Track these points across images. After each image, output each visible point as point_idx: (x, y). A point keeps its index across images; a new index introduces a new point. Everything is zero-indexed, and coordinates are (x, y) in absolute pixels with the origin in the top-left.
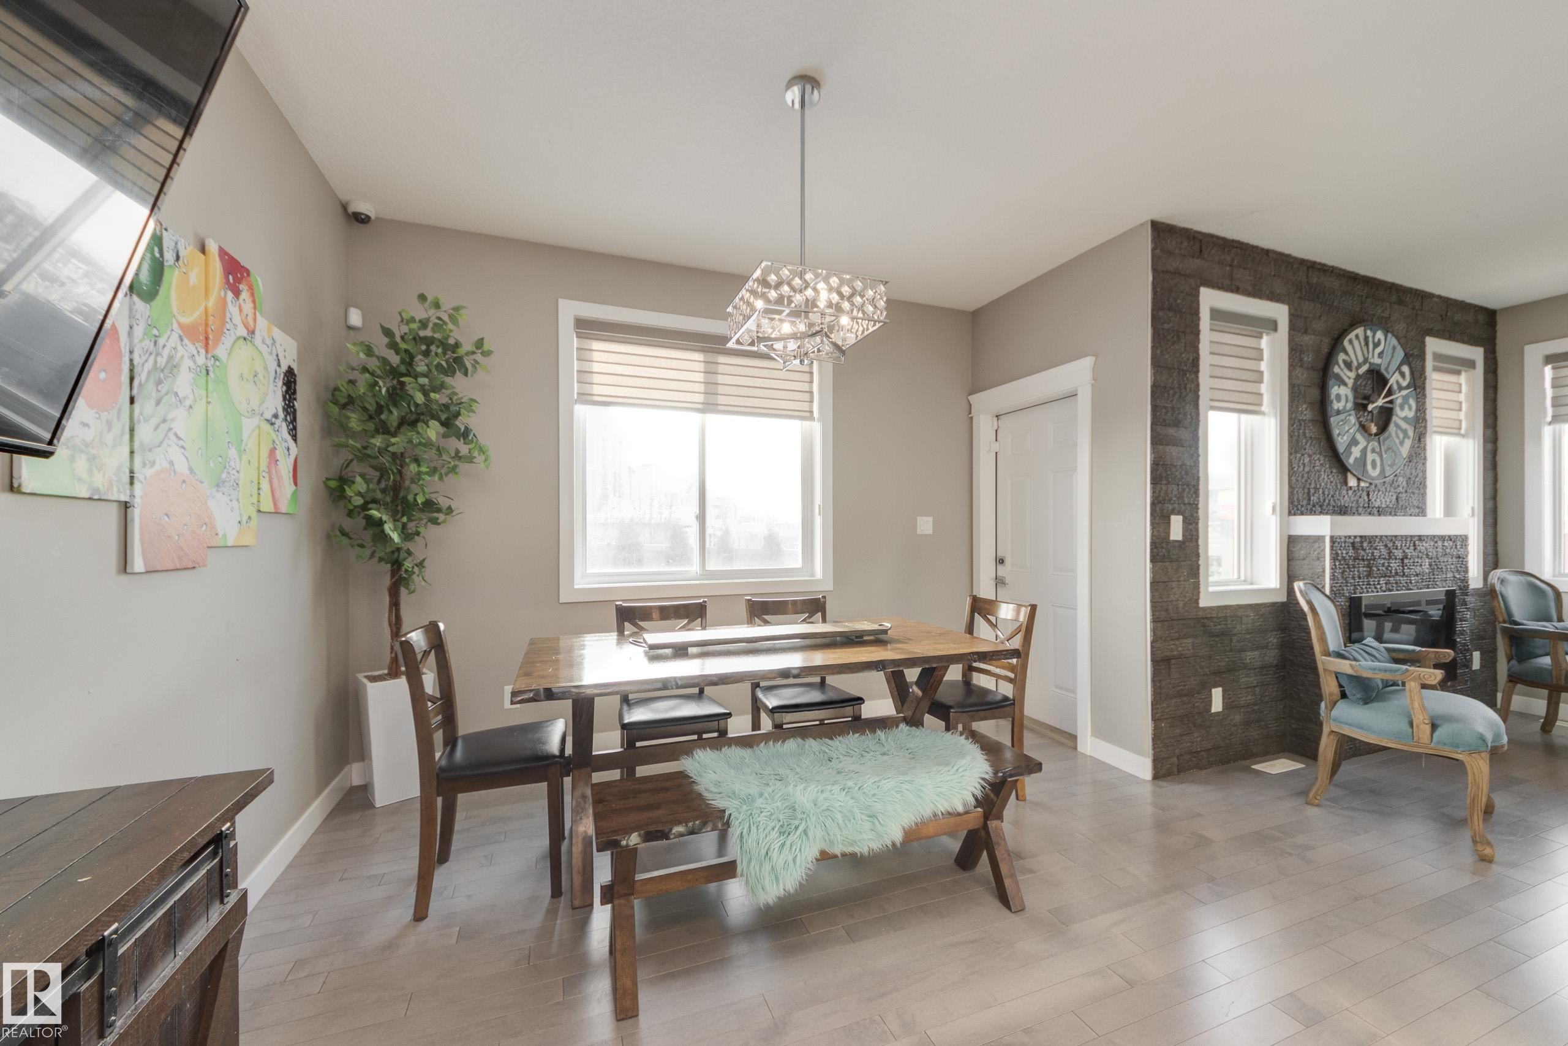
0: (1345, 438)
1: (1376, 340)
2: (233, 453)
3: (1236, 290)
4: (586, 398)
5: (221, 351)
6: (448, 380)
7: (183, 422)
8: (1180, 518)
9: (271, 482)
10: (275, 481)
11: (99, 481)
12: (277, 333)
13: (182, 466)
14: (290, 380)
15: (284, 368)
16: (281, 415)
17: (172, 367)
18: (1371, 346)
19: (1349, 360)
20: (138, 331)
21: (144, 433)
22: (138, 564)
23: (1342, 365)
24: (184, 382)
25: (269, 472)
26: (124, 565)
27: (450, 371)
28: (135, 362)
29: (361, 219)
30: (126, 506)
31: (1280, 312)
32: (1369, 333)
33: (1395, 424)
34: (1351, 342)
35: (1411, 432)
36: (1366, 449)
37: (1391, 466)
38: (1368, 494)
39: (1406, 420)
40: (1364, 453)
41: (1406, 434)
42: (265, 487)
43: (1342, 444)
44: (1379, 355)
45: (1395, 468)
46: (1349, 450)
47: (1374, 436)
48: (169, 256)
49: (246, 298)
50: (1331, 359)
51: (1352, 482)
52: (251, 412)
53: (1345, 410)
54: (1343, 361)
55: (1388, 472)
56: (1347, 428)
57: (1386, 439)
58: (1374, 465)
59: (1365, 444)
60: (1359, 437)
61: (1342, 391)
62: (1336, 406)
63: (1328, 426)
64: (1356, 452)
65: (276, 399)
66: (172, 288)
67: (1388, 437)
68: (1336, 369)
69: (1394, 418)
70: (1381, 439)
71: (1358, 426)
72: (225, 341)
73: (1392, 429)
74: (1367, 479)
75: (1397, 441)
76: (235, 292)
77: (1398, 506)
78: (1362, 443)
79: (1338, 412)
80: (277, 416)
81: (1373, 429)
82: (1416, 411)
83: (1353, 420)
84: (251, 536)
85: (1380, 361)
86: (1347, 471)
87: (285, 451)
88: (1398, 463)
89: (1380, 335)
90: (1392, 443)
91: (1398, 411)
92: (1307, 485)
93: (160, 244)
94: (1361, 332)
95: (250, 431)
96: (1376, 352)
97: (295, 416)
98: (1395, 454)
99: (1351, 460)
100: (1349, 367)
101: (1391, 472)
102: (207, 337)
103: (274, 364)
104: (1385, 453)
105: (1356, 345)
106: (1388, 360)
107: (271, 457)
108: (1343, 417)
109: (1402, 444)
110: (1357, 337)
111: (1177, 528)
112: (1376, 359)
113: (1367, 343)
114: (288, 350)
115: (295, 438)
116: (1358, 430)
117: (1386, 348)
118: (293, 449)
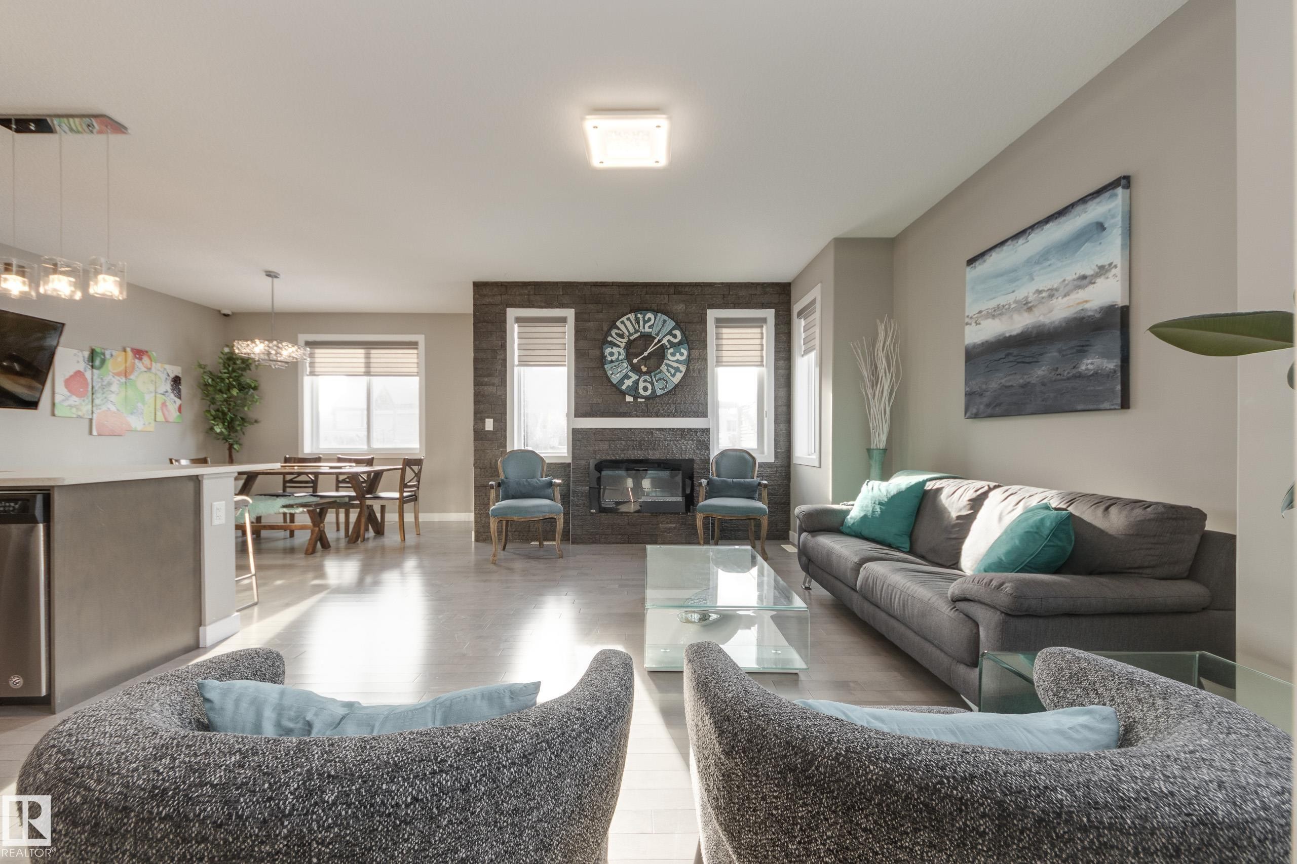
0: (618, 375)
1: (646, 319)
2: (139, 405)
3: (533, 306)
4: (312, 373)
5: (132, 377)
6: (244, 373)
7: (113, 397)
8: (492, 420)
9: (162, 412)
10: (166, 412)
11: (80, 413)
12: (167, 366)
13: (113, 408)
14: (177, 381)
15: (172, 376)
16: (170, 391)
17: (109, 384)
18: (641, 323)
19: (621, 332)
20: (95, 377)
21: (97, 402)
22: (95, 432)
23: (615, 336)
24: (114, 387)
25: (162, 410)
26: (91, 433)
27: (244, 369)
28: (94, 384)
29: (226, 315)
30: (91, 420)
31: (569, 313)
32: (639, 315)
33: (667, 365)
34: (623, 322)
35: (683, 368)
36: (638, 380)
37: (663, 389)
38: (647, 405)
39: (677, 361)
40: (636, 383)
41: (677, 370)
42: (159, 414)
43: (615, 379)
44: (649, 327)
45: (666, 390)
46: (621, 381)
47: (645, 373)
48: (108, 356)
49: (146, 359)
50: (608, 333)
51: (629, 399)
52: (151, 392)
53: (617, 360)
54: (616, 334)
55: (659, 392)
56: (620, 370)
57: (658, 374)
58: (645, 389)
59: (637, 377)
60: (631, 374)
61: (615, 350)
62: (609, 358)
63: (604, 370)
64: (628, 383)
65: (168, 386)
66: (109, 364)
67: (660, 373)
68: (610, 339)
69: (665, 361)
70: (653, 374)
71: (630, 368)
72: (136, 374)
73: (663, 368)
74: (642, 397)
75: (669, 375)
76: (140, 359)
77: (676, 411)
78: (634, 377)
79: (612, 362)
80: (167, 392)
81: (644, 369)
82: (689, 355)
83: (625, 365)
84: (151, 428)
85: (650, 330)
86: (624, 394)
87: (173, 403)
88: (670, 387)
89: (649, 315)
90: (664, 376)
91: (669, 357)
92: (590, 402)
93: (104, 354)
94: (632, 316)
95: (149, 398)
96: (647, 325)
97: (180, 391)
98: (667, 382)
99: (624, 387)
100: (621, 336)
101: (662, 392)
102: (126, 374)
103: (164, 376)
104: (657, 382)
105: (628, 323)
106: (658, 329)
107: (164, 404)
108: (616, 364)
109: (673, 376)
110: (628, 319)
111: (489, 425)
112: (647, 330)
113: (638, 322)
114: (176, 371)
115: (180, 398)
116: (630, 371)
117: (656, 322)
118: (178, 402)
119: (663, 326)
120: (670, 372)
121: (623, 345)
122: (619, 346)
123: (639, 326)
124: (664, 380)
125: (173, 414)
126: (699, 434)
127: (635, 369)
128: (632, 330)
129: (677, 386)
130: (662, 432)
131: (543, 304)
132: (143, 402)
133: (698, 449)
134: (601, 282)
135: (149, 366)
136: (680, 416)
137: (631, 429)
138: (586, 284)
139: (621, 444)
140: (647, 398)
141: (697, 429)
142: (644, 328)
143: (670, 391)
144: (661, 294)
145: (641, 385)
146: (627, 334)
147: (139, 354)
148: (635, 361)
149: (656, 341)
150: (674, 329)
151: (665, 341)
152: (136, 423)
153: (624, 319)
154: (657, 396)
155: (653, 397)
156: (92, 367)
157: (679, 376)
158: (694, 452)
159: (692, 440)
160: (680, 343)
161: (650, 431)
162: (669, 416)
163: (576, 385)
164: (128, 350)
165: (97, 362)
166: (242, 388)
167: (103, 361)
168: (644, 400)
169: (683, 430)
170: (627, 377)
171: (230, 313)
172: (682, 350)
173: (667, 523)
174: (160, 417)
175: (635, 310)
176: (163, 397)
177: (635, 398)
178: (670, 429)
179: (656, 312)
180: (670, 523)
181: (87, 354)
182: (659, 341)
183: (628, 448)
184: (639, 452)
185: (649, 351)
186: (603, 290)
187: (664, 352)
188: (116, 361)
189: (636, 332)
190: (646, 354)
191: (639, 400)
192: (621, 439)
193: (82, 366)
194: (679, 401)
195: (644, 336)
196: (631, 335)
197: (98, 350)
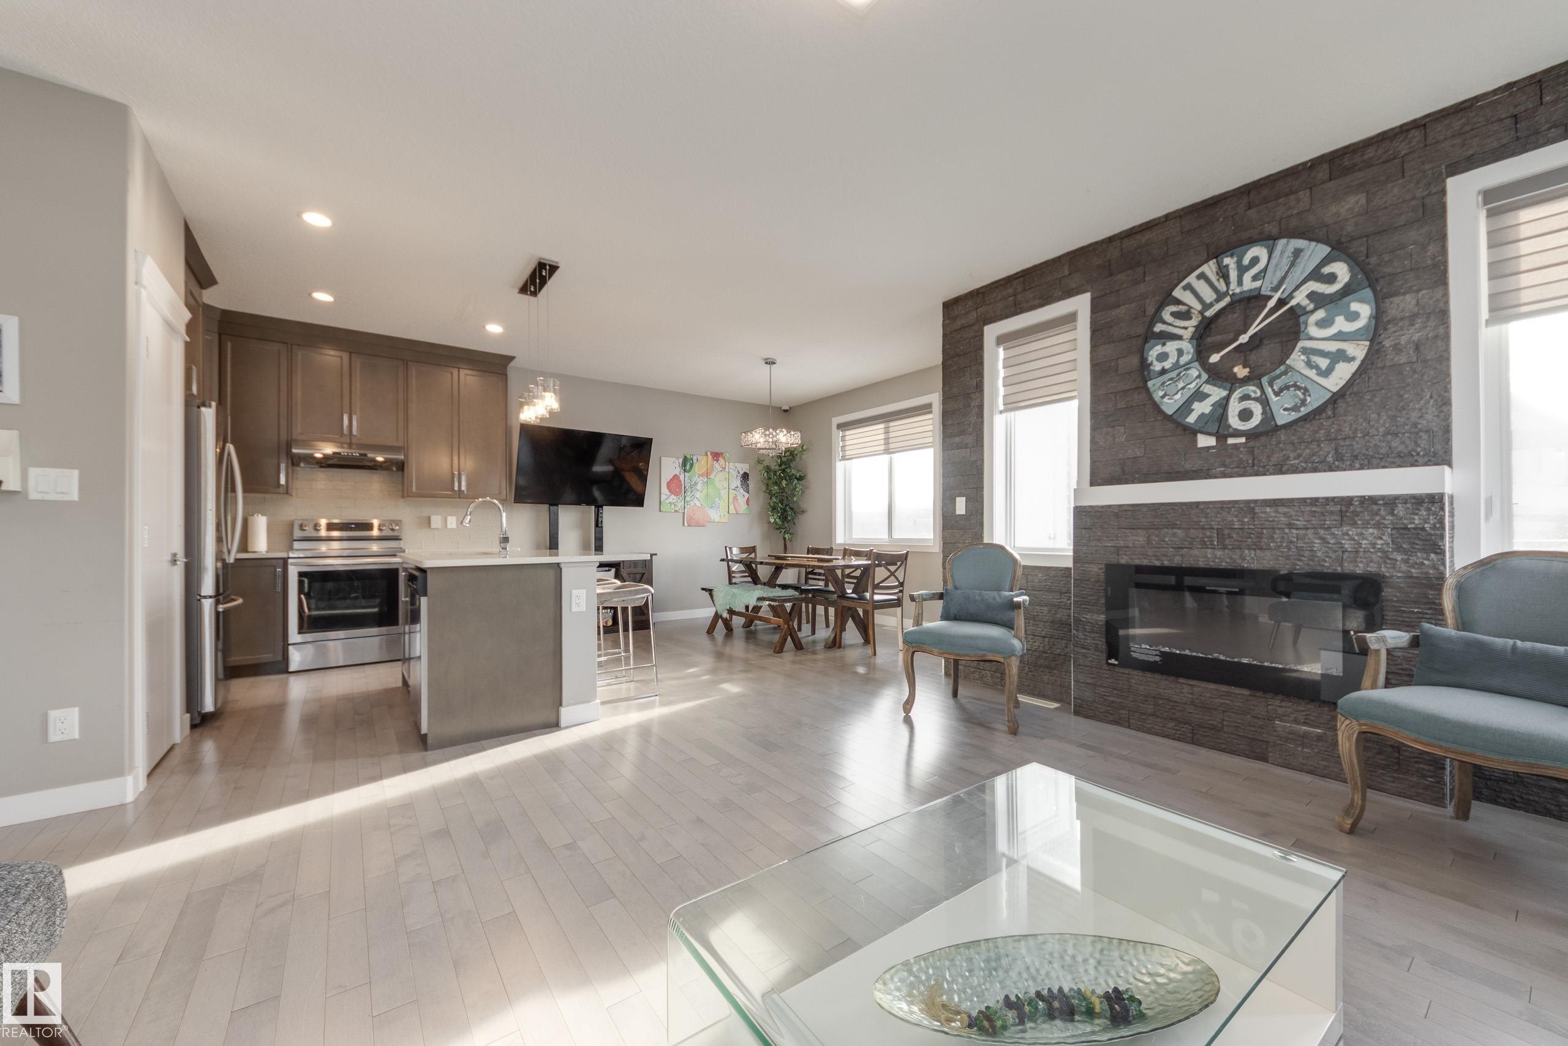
0: (1178, 397)
1: (1247, 261)
2: (717, 500)
4: (844, 458)
5: (712, 476)
7: (698, 495)
8: (964, 499)
9: (734, 505)
10: (737, 505)
11: (676, 509)
12: (737, 465)
13: (698, 504)
14: (745, 477)
15: (742, 473)
16: (740, 486)
17: (696, 484)
18: (1233, 274)
19: (1184, 309)
20: (686, 479)
21: (688, 499)
22: (686, 524)
23: (1171, 320)
24: (699, 486)
25: (734, 503)
26: (684, 525)
27: (791, 461)
28: (686, 485)
29: (786, 411)
30: (684, 514)
31: (1081, 303)
32: (1227, 261)
33: (1305, 351)
34: (1189, 287)
35: (1358, 351)
36: (1227, 399)
37: (1295, 408)
38: (1251, 451)
39: (1340, 336)
40: (1222, 406)
41: (1340, 356)
42: (731, 507)
43: (1170, 405)
44: (1255, 278)
45: (1304, 411)
46: (1186, 407)
47: (1245, 381)
48: (695, 461)
49: (721, 461)
50: (1156, 317)
51: (1205, 441)
52: (725, 488)
53: (1176, 366)
54: (1173, 314)
55: (1283, 418)
56: (1181, 385)
57: (1279, 377)
58: (1246, 415)
59: (1224, 393)
60: (1207, 389)
61: (1171, 347)
62: (1157, 367)
63: (1147, 390)
64: (1202, 408)
65: (737, 482)
66: (696, 467)
67: (1285, 373)
68: (1159, 328)
69: (1301, 344)
70: (1265, 380)
71: (1205, 376)
72: (714, 473)
73: (1296, 360)
74: (1237, 434)
75: (1312, 373)
76: (718, 461)
77: (1339, 457)
78: (1216, 393)
79: (1163, 372)
80: (737, 487)
81: (1241, 371)
82: (1378, 317)
83: (1194, 372)
84: (725, 520)
85: (1258, 284)
86: (1192, 432)
87: (742, 497)
88: (1314, 401)
89: (1258, 251)
90: (1297, 378)
91: (1313, 331)
92: (1121, 456)
93: (692, 459)
94: (1209, 269)
95: (724, 493)
96: (1247, 277)
97: (748, 485)
98: (1306, 391)
99: (1191, 419)
100: (1186, 315)
101: (1294, 416)
102: (707, 474)
103: (735, 474)
104: (1277, 394)
105: (1202, 287)
106: (1279, 275)
107: (735, 498)
108: (1173, 374)
109: (1326, 373)
110: (1202, 276)
111: (961, 506)
112: (1248, 284)
113: (1224, 274)
114: (744, 468)
115: (748, 492)
116: (1207, 382)
117: (1273, 262)
118: (747, 495)
119: (1293, 264)
120: (1317, 367)
121: (1187, 334)
122: (1179, 338)
123: (1228, 284)
124: (1299, 388)
125: (743, 507)
126: (1400, 510)
127: (1219, 375)
128: (1208, 295)
129: (1336, 398)
130: (1285, 510)
131: (1037, 302)
132: (720, 498)
133: (1399, 549)
134: (1141, 225)
135: (724, 466)
136: (1351, 468)
137: (1197, 504)
138: (1110, 240)
139: (1174, 535)
140: (1250, 435)
141: (1396, 498)
142: (1240, 283)
143: (1319, 411)
144: (1292, 192)
145: (1235, 407)
146: (1199, 307)
147: (716, 456)
148: (1215, 358)
149: (1271, 303)
150: (1326, 261)
151: (1300, 298)
152: (715, 515)
153: (1192, 279)
154: (1277, 428)
155: (1269, 429)
156: (685, 471)
157: (1343, 372)
158: (1385, 555)
159: (1378, 526)
160: (1347, 291)
161: (1249, 507)
162: (1315, 470)
163: (1093, 429)
164: (709, 453)
165: (688, 467)
166: (790, 478)
167: (692, 465)
168: (1243, 440)
169: (1348, 501)
170: (1199, 396)
171: (788, 408)
172: (1355, 306)
173: (1296, 721)
174: (732, 510)
175: (1216, 253)
176: (735, 492)
177: (1221, 437)
178: (1303, 501)
179: (1269, 239)
180: (1305, 723)
181: (681, 460)
182: (1281, 303)
183: (1191, 543)
184: (1219, 553)
185: (1252, 331)
186: (1148, 236)
187: (1298, 325)
188: (702, 463)
189: (1220, 296)
190: (1244, 339)
191: (1231, 441)
192: (1174, 526)
193: (678, 471)
194: (1347, 430)
195: (1240, 301)
196: (1206, 306)
197: (688, 457)
